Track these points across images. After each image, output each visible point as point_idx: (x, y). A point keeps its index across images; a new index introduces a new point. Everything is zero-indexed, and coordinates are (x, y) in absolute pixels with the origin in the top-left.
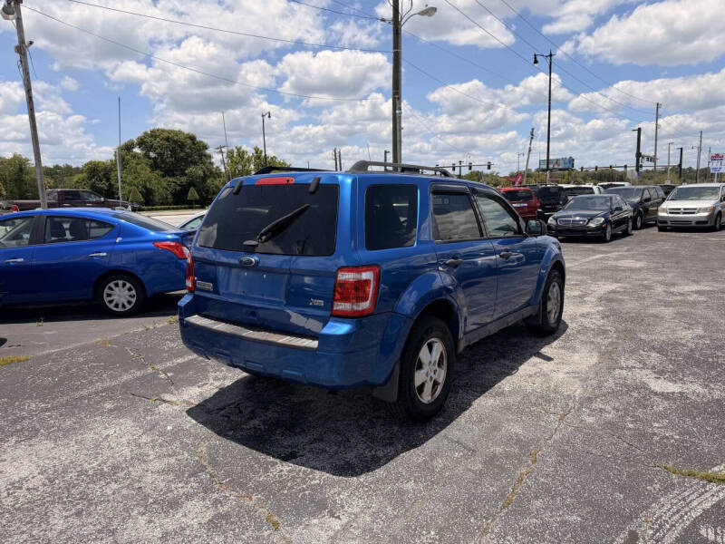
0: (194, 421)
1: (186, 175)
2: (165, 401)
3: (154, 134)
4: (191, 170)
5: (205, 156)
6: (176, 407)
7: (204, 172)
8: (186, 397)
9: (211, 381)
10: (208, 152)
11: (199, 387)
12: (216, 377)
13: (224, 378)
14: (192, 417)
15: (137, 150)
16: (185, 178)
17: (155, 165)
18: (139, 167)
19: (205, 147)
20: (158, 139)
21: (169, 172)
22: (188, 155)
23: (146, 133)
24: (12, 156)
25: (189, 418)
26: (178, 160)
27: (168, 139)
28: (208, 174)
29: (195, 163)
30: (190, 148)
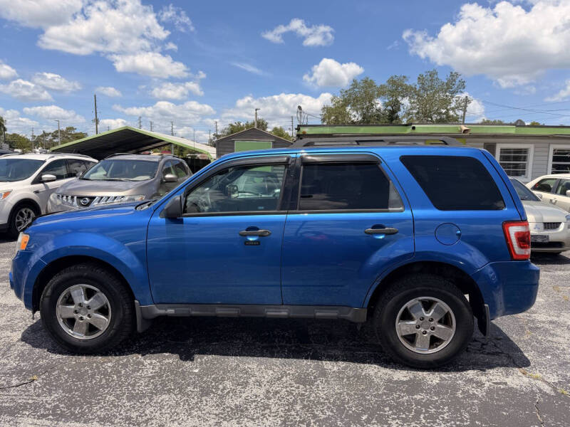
0: (526, 355)
2: (549, 384)
6: (539, 374)
8: (526, 379)
9: (487, 384)
11: (506, 384)
12: (478, 387)
13: (470, 381)
14: (527, 358)
25: (529, 358)
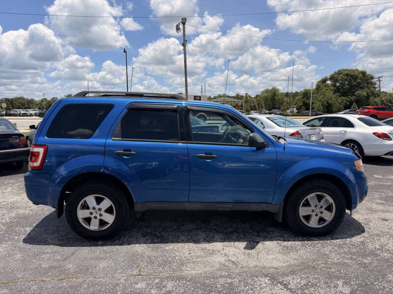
1: (355, 95)
3: (339, 73)
4: (359, 92)
5: (371, 83)
7: (367, 93)
10: (373, 81)
15: (329, 82)
16: (354, 97)
17: (337, 90)
18: (326, 91)
19: (372, 78)
20: (341, 75)
21: (344, 94)
22: (359, 84)
23: (335, 72)
24: (272, 88)
26: (351, 87)
27: (347, 75)
28: (371, 94)
29: (363, 88)
30: (361, 79)
